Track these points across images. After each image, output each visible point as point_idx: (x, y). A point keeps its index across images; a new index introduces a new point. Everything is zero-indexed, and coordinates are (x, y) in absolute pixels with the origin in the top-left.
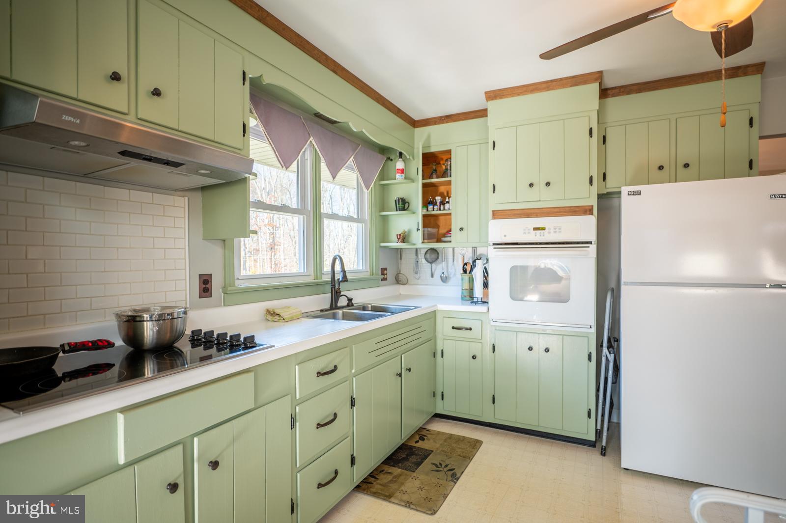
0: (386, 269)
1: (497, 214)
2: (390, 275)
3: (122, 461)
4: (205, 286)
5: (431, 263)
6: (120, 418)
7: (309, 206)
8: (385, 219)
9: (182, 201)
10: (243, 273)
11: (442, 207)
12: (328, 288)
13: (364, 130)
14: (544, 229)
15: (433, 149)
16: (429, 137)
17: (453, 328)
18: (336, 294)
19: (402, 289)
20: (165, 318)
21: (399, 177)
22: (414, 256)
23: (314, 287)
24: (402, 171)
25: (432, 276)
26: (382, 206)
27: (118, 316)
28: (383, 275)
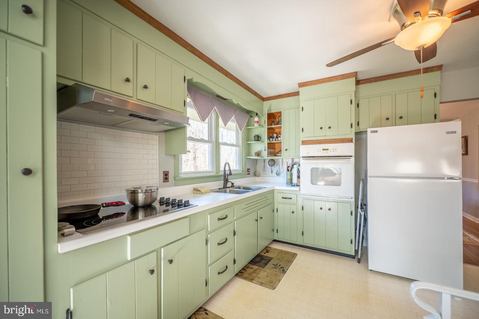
0: (249, 169)
1: (304, 143)
2: (252, 172)
3: (129, 258)
4: (166, 177)
5: (271, 166)
6: (129, 238)
7: (214, 139)
8: (249, 145)
9: (156, 137)
10: (183, 171)
11: (277, 139)
12: (223, 178)
13: (239, 103)
14: (328, 150)
16: (270, 106)
17: (283, 198)
18: (226, 181)
19: (257, 179)
20: (149, 192)
21: (256, 125)
22: (263, 163)
23: (215, 178)
24: (257, 122)
25: (272, 173)
26: (247, 138)
27: (127, 190)
28: (248, 172)
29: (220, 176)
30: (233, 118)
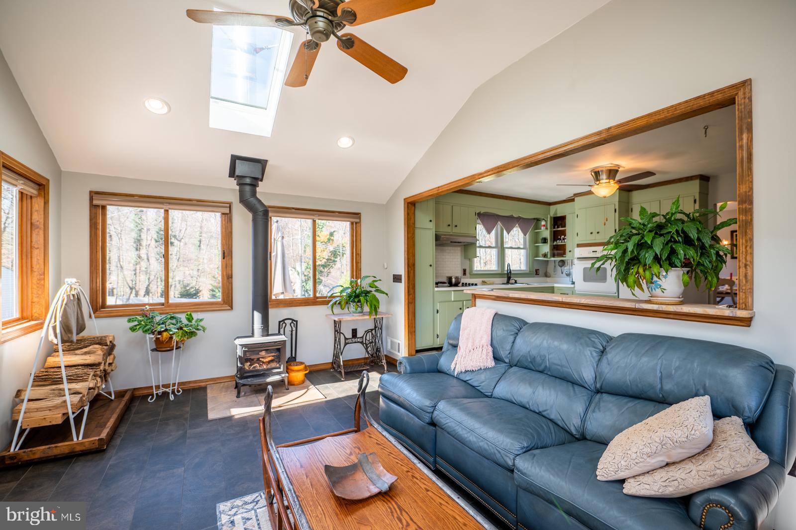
0: (539, 270)
1: (579, 246)
2: (541, 272)
3: (453, 300)
4: (464, 272)
5: (561, 267)
7: (499, 245)
8: (538, 247)
9: (459, 248)
10: (475, 269)
11: (563, 241)
12: (506, 276)
14: (596, 252)
15: (559, 215)
16: (556, 210)
18: (509, 278)
19: (548, 279)
20: (457, 278)
21: (543, 228)
22: (553, 264)
23: (500, 275)
24: (544, 226)
25: (562, 273)
26: (536, 241)
27: (447, 277)
28: (537, 272)
29: (505, 274)
30: (517, 225)
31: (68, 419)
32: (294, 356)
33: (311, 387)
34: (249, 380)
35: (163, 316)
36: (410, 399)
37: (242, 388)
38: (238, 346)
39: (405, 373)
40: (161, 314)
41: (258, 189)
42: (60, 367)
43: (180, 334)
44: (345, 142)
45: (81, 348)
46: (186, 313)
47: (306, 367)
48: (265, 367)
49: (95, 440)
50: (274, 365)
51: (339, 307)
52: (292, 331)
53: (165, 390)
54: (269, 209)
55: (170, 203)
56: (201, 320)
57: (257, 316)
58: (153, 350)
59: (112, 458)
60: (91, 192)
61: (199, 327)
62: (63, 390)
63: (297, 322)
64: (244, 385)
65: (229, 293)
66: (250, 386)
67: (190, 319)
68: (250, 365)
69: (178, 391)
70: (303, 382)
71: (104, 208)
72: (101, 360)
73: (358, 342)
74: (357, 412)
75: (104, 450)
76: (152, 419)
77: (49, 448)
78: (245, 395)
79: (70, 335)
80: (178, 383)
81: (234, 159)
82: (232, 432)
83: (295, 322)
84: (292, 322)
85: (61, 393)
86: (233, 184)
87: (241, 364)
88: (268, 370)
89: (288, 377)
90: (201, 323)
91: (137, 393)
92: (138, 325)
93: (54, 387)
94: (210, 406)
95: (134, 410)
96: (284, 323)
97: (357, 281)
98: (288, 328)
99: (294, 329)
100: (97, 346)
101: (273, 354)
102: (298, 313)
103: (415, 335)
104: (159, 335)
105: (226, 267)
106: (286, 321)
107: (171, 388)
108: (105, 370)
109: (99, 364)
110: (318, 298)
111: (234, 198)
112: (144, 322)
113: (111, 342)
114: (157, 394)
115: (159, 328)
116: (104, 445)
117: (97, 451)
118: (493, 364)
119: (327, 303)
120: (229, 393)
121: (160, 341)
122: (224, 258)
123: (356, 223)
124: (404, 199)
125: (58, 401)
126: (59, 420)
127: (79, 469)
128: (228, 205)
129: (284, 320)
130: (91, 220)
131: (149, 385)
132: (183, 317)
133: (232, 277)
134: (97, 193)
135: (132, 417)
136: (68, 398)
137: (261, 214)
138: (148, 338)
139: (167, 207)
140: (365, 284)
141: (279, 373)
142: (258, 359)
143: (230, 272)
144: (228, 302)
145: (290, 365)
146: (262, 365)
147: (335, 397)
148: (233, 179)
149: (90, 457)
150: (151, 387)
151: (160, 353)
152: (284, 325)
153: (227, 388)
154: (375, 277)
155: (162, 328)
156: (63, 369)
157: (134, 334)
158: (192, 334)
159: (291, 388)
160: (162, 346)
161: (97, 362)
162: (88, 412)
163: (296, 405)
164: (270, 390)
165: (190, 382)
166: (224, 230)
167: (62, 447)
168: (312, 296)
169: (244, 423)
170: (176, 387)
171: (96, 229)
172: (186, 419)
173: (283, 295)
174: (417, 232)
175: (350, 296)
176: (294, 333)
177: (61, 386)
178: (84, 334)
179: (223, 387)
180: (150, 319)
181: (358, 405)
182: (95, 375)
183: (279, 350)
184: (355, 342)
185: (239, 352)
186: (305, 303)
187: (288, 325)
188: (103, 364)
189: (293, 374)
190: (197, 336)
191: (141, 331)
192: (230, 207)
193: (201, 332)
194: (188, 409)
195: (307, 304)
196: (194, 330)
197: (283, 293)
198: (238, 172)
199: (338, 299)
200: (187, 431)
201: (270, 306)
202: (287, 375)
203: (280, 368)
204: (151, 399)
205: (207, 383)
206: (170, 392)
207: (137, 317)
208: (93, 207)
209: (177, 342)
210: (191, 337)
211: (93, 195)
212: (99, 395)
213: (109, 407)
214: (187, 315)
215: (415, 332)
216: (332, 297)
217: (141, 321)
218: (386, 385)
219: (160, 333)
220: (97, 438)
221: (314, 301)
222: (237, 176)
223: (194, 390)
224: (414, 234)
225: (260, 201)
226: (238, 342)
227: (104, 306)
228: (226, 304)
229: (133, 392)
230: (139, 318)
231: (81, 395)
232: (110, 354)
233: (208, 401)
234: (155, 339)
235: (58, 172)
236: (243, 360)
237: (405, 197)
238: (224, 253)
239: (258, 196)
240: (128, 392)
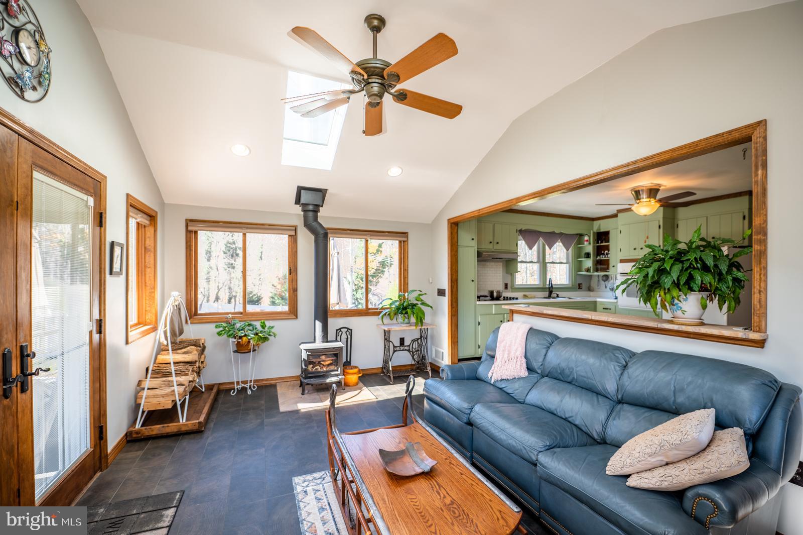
0: (582, 284)
1: (622, 261)
2: (584, 286)
3: (494, 313)
4: (506, 286)
5: (605, 281)
7: (541, 260)
8: (581, 261)
9: (501, 264)
10: (517, 283)
11: (607, 256)
12: (548, 290)
15: (602, 230)
16: (600, 226)
17: (604, 309)
18: (551, 292)
19: (592, 293)
20: (498, 292)
21: (586, 243)
22: (597, 278)
23: (542, 289)
24: (587, 241)
25: (606, 287)
26: (579, 256)
27: (489, 291)
28: (580, 287)
29: (546, 288)
30: (559, 240)
31: (175, 406)
32: (349, 360)
33: (364, 388)
34: (312, 380)
35: (242, 323)
36: (451, 402)
37: (306, 387)
38: (303, 350)
39: (447, 379)
40: (240, 321)
41: (319, 214)
42: (170, 363)
43: (256, 339)
44: (395, 171)
45: (181, 349)
46: (260, 322)
47: (359, 370)
48: (325, 369)
49: (196, 423)
50: (332, 368)
51: (388, 317)
52: (347, 338)
53: (243, 385)
54: (329, 231)
55: (247, 228)
56: (272, 327)
57: (319, 325)
58: (234, 352)
59: (209, 438)
60: (186, 220)
61: (271, 334)
62: (172, 381)
63: (351, 330)
64: (308, 384)
65: (294, 304)
66: (312, 385)
67: (263, 326)
68: (313, 367)
69: (254, 387)
70: (357, 384)
71: (196, 232)
72: (197, 359)
73: (406, 350)
74: (404, 410)
75: (202, 431)
76: (236, 409)
77: (163, 427)
78: (308, 393)
79: (175, 338)
80: (254, 380)
81: (300, 189)
82: (300, 423)
83: (350, 331)
84: (347, 331)
85: (170, 384)
86: (298, 210)
87: (305, 366)
88: (328, 372)
89: (344, 379)
90: (273, 330)
91: (222, 387)
92: (223, 330)
93: (164, 379)
94: (280, 401)
95: (220, 401)
96: (341, 331)
97: (404, 295)
98: (344, 336)
99: (349, 336)
100: (193, 347)
101: (332, 358)
102: (353, 322)
103: (458, 345)
104: (239, 339)
105: (292, 282)
106: (342, 330)
107: (249, 384)
108: (199, 367)
109: (196, 361)
110: (370, 309)
111: (299, 222)
112: (228, 328)
113: (203, 344)
114: (237, 388)
115: (240, 334)
116: (202, 427)
117: (197, 432)
118: (526, 374)
119: (378, 314)
120: (295, 390)
121: (240, 344)
122: (290, 274)
123: (404, 242)
124: (448, 220)
125: (169, 390)
126: (170, 406)
127: (186, 444)
128: (294, 228)
129: (340, 329)
130: (186, 243)
131: (233, 381)
132: (258, 325)
133: (297, 291)
134: (191, 221)
135: (220, 406)
136: (176, 388)
137: (322, 236)
138: (231, 341)
139: (245, 231)
140: (412, 297)
141: (337, 375)
142: (319, 362)
143: (295, 286)
144: (293, 312)
145: (346, 368)
146: (323, 367)
147: (385, 398)
148: (299, 205)
149: (192, 436)
150: (233, 383)
151: (239, 354)
152: (341, 333)
153: (294, 386)
154: (421, 291)
155: (242, 333)
156: (172, 364)
157: (220, 337)
158: (265, 339)
159: (347, 388)
160: (242, 348)
161: (194, 360)
162: (189, 399)
163: (352, 404)
164: (335, 388)
165: (263, 380)
166: (290, 250)
167: (171, 427)
168: (364, 308)
169: (309, 416)
170: (252, 384)
171: (191, 250)
172: (262, 410)
173: (338, 306)
174: (460, 250)
175: (398, 308)
176: (349, 340)
177: (170, 379)
178: (183, 337)
179: (289, 385)
180: (232, 325)
181: (405, 404)
182: (193, 371)
183: (336, 355)
184: (403, 350)
185: (304, 356)
186: (359, 314)
187: (344, 333)
188: (198, 362)
189: (349, 377)
190: (269, 341)
191: (225, 336)
192: (296, 230)
193: (273, 337)
194: (263, 402)
195: (360, 315)
196: (267, 336)
197: (338, 303)
198: (303, 200)
199: (387, 311)
200: (263, 421)
201: (329, 316)
202: (343, 377)
203: (337, 371)
204: (233, 393)
205: (277, 381)
206: (248, 387)
207: (222, 323)
208: (188, 232)
209: (253, 345)
210: (265, 342)
211: (189, 222)
212: (195, 387)
213: (201, 397)
214: (261, 323)
215: (457, 342)
216: (382, 308)
217: (225, 327)
218: (430, 388)
219: (241, 338)
220: (197, 421)
221: (367, 312)
222: (302, 204)
223: (266, 386)
224: (457, 251)
225: (320, 225)
226: (303, 347)
227: (196, 314)
228: (292, 313)
229: (219, 386)
230: (224, 324)
231: (184, 387)
232: (202, 354)
233: (279, 396)
234: (236, 342)
235: (162, 204)
236: (308, 362)
237: (448, 218)
238: (290, 270)
239: (319, 220)
240: (215, 386)
